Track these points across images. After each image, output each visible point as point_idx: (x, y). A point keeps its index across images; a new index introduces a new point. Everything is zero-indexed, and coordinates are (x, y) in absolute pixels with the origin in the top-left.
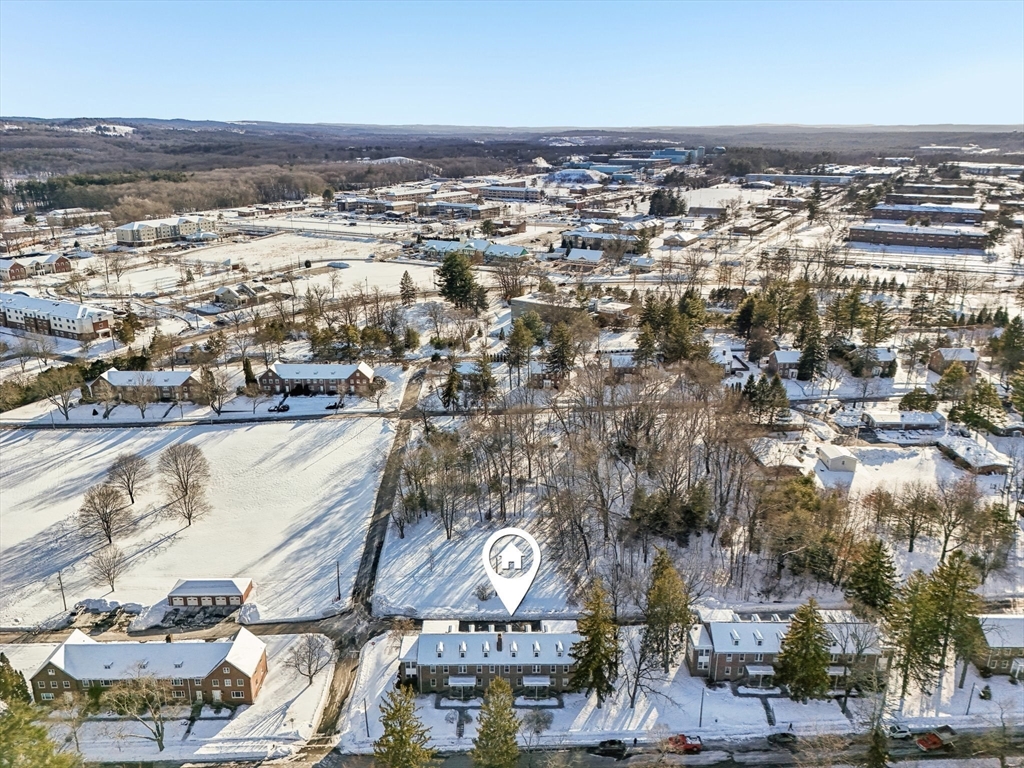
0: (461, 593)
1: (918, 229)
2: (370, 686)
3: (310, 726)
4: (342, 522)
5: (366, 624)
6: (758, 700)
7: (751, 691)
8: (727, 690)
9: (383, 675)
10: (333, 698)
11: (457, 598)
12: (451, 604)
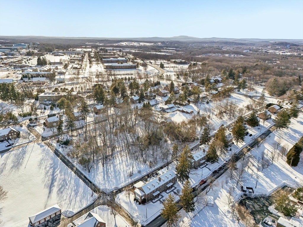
0: (123, 177)
1: (120, 65)
2: (131, 208)
3: (129, 226)
4: (63, 177)
5: (109, 197)
6: (205, 167)
7: (203, 166)
8: (199, 168)
9: (132, 204)
10: (125, 217)
11: (123, 179)
12: (124, 181)
